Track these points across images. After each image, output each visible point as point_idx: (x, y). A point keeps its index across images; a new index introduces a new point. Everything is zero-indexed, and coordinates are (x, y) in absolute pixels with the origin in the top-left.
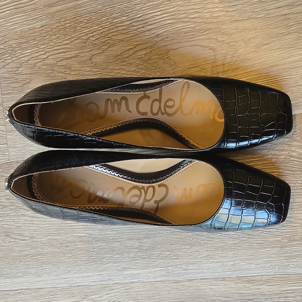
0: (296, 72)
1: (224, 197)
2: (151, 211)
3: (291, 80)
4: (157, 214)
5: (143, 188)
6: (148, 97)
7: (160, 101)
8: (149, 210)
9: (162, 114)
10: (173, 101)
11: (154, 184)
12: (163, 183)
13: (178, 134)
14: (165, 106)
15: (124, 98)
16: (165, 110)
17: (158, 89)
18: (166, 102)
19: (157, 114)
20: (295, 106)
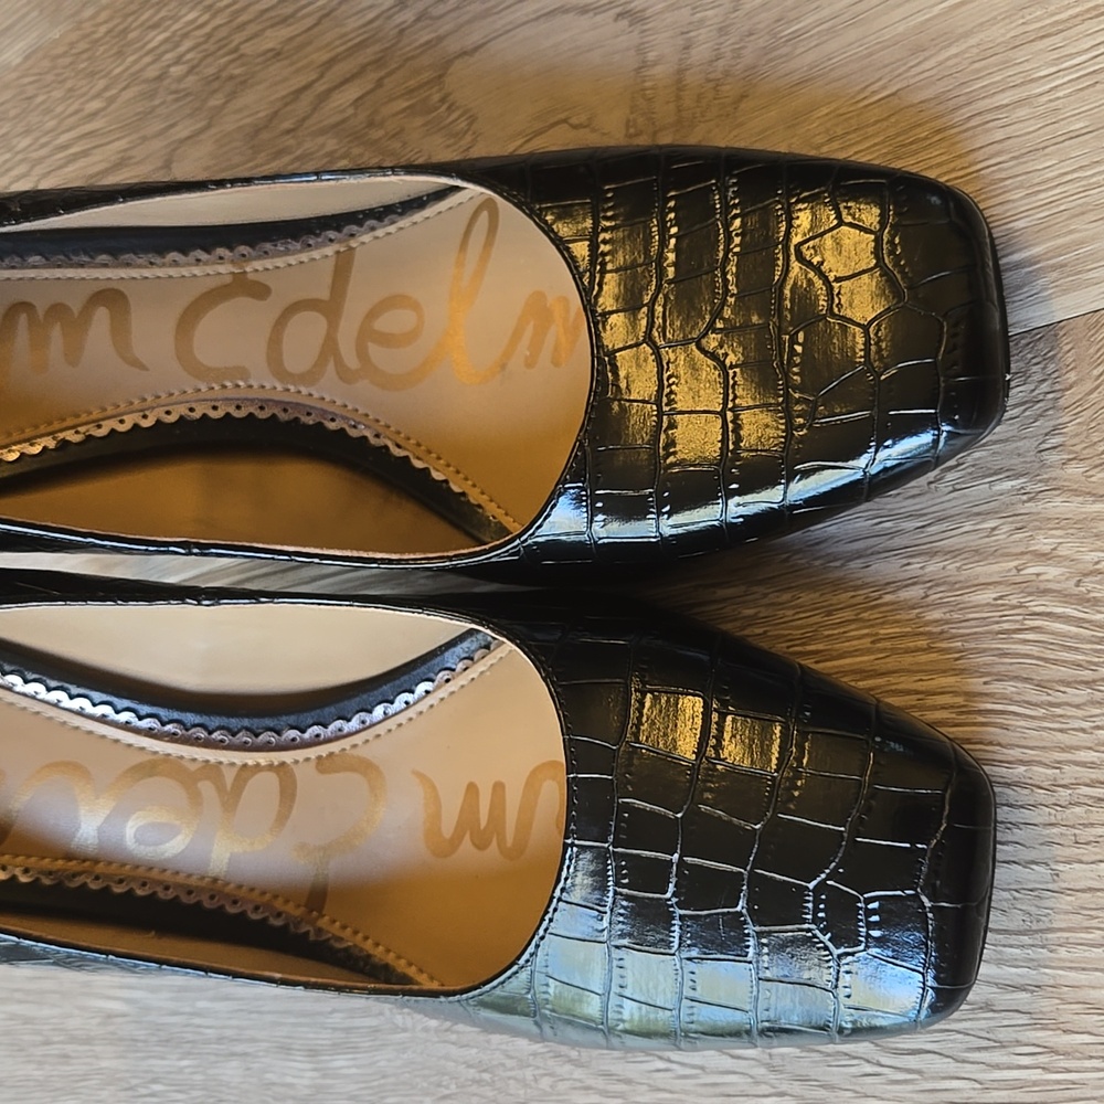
0: (1055, 55)
1: (566, 837)
2: (280, 900)
3: (1022, 112)
4: (323, 923)
5: (211, 770)
6: (260, 291)
7: (331, 308)
8: (268, 897)
9: (345, 375)
10: (415, 306)
11: (287, 757)
12: (355, 752)
13: (450, 489)
14: (366, 334)
15: (110, 297)
16: (362, 354)
17: (329, 250)
18: (372, 314)
19: (310, 377)
20: (1054, 268)
